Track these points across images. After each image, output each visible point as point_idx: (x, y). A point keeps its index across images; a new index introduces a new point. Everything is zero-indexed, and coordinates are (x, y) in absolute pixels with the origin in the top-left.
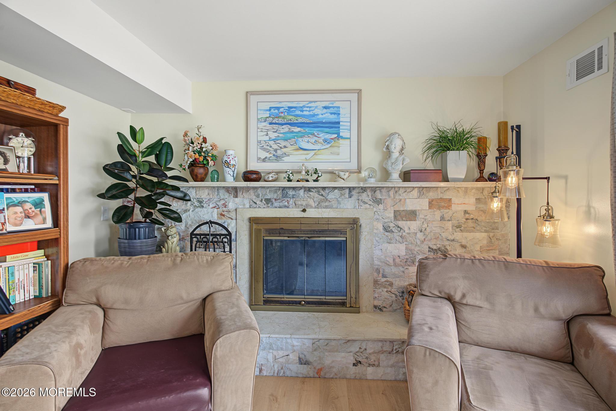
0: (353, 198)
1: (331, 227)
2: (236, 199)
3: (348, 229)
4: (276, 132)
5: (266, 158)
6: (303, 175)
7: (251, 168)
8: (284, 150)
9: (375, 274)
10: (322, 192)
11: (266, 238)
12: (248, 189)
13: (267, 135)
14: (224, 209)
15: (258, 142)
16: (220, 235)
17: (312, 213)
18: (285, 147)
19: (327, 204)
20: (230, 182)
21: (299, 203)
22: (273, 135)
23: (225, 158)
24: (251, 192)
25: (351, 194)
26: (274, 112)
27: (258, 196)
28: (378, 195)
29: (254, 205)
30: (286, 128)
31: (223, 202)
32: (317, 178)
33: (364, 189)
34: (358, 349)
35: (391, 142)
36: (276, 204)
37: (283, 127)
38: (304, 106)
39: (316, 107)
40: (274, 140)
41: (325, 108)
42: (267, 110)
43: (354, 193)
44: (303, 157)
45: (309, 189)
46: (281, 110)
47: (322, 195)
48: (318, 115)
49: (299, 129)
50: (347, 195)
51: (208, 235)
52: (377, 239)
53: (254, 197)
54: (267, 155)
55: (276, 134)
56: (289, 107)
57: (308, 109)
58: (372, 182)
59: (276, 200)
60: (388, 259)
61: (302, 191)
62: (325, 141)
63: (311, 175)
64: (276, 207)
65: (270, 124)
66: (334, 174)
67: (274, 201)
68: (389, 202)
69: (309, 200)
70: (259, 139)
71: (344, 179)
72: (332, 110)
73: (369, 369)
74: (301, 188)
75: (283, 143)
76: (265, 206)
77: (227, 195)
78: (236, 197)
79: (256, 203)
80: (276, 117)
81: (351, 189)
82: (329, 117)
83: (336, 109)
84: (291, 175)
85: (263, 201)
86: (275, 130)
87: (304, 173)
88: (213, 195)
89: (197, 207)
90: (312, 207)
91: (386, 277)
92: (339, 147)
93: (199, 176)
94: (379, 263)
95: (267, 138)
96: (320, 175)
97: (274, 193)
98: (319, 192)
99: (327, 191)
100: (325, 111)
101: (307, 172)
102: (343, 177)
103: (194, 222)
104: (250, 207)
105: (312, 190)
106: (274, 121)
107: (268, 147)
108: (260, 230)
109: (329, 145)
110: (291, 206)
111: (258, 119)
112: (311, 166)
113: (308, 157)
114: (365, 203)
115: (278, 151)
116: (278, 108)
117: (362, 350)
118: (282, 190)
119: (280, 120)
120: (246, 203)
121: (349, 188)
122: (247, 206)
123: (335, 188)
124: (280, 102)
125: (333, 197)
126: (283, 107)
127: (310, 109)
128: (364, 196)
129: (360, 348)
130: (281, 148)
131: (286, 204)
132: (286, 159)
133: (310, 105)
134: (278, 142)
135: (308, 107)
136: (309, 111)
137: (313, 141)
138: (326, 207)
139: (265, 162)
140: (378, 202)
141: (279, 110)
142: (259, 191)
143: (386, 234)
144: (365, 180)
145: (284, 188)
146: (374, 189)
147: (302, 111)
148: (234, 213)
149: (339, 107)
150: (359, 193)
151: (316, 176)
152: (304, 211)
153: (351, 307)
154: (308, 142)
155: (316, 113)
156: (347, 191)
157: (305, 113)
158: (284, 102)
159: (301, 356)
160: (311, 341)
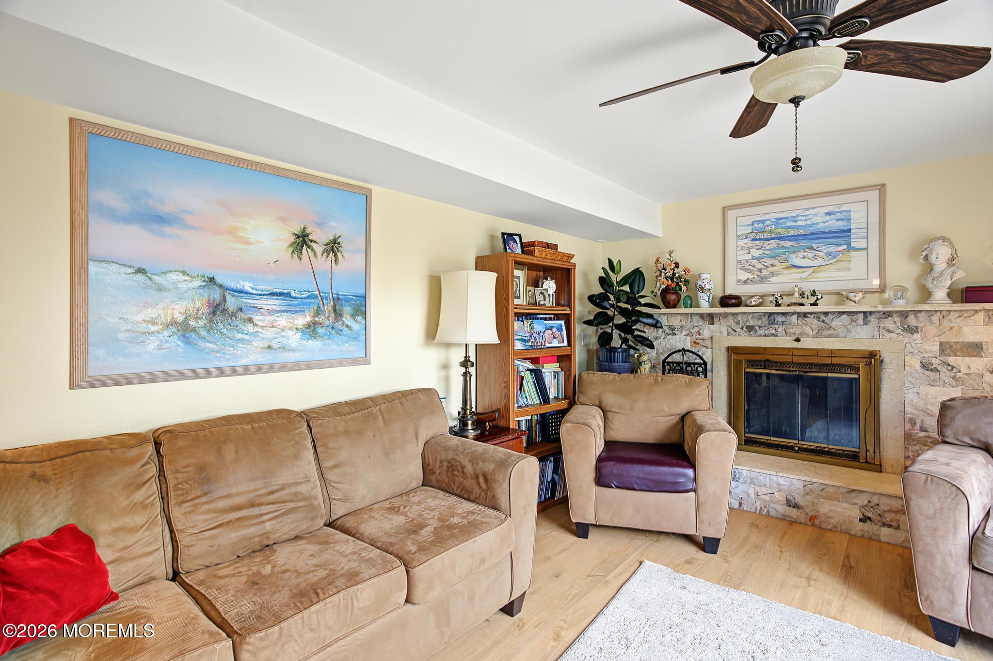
0: (870, 326)
1: (836, 361)
2: (712, 326)
3: (861, 365)
4: (760, 249)
5: (748, 279)
6: (796, 298)
7: (730, 291)
8: (772, 269)
9: (908, 426)
10: (823, 318)
11: (747, 370)
12: (726, 315)
13: (749, 253)
14: (698, 337)
15: (737, 262)
16: (695, 364)
17: (808, 343)
18: (772, 265)
19: (830, 332)
20: (705, 307)
21: (791, 331)
22: (756, 253)
23: (700, 283)
24: (730, 318)
25: (868, 320)
26: (758, 226)
27: (738, 323)
28: (912, 321)
29: (734, 333)
30: (773, 244)
31: (696, 329)
32: (816, 301)
33: (888, 314)
34: (866, 503)
35: (931, 251)
36: (761, 332)
37: (770, 242)
38: (798, 216)
39: (815, 215)
40: (759, 259)
41: (828, 214)
42: (749, 225)
43: (871, 318)
44: (798, 276)
45: (805, 315)
46: (767, 223)
47: (823, 322)
48: (817, 224)
49: (791, 243)
50: (861, 322)
51: (682, 363)
52: (910, 379)
53: (734, 324)
54: (750, 276)
55: (761, 252)
56: (777, 219)
57: (804, 218)
58: (900, 305)
59: (760, 327)
60: (929, 407)
61: (795, 316)
62: (829, 254)
63: (808, 298)
64: (760, 336)
65: (753, 240)
66: (841, 296)
67: (757, 328)
68: (931, 330)
69: (804, 327)
70: (739, 259)
71: (855, 302)
72: (839, 216)
73: (883, 529)
74: (794, 313)
75: (769, 262)
76: (746, 334)
77: (701, 322)
78: (712, 324)
79: (735, 331)
80: (760, 232)
81: (866, 314)
82: (833, 224)
83: (844, 214)
84: (779, 298)
85: (744, 329)
86: (760, 247)
87: (797, 295)
88: (686, 322)
89: (669, 334)
90: (808, 336)
91: (927, 431)
92: (850, 261)
93: (672, 303)
94: (914, 411)
95: (749, 257)
96: (820, 297)
97: (758, 320)
98: (818, 318)
99: (831, 316)
100: (828, 217)
101: (802, 295)
102: (853, 299)
103: (666, 350)
104: (728, 335)
105: (809, 316)
106: (758, 237)
107: (751, 268)
108: (741, 361)
109: (835, 260)
110: (779, 335)
111: (738, 236)
112: (807, 287)
113: (804, 275)
114: (889, 331)
115: (763, 271)
116: (763, 222)
117: (872, 504)
118: (769, 317)
119: (765, 235)
120: (723, 330)
121: (865, 313)
122: (725, 334)
123: (843, 313)
124: (765, 214)
125: (840, 324)
126: (769, 220)
127: (807, 218)
128: (888, 323)
129: (869, 502)
130: (767, 267)
131: (774, 331)
132: (773, 279)
133: (806, 213)
134: (762, 260)
135: (803, 216)
136: (806, 220)
137: (812, 255)
138: (830, 336)
139: (746, 284)
140: (913, 330)
141: (764, 224)
142: (739, 318)
143: (927, 373)
144: (889, 302)
145: (771, 314)
146: (904, 315)
147: (796, 221)
148: (710, 341)
149: (850, 211)
150: (879, 319)
151: (815, 298)
152: (798, 340)
153: (866, 462)
154: (804, 257)
155: (815, 222)
156: (861, 316)
157: (799, 223)
158: (771, 213)
159: (789, 497)
160: (802, 483)
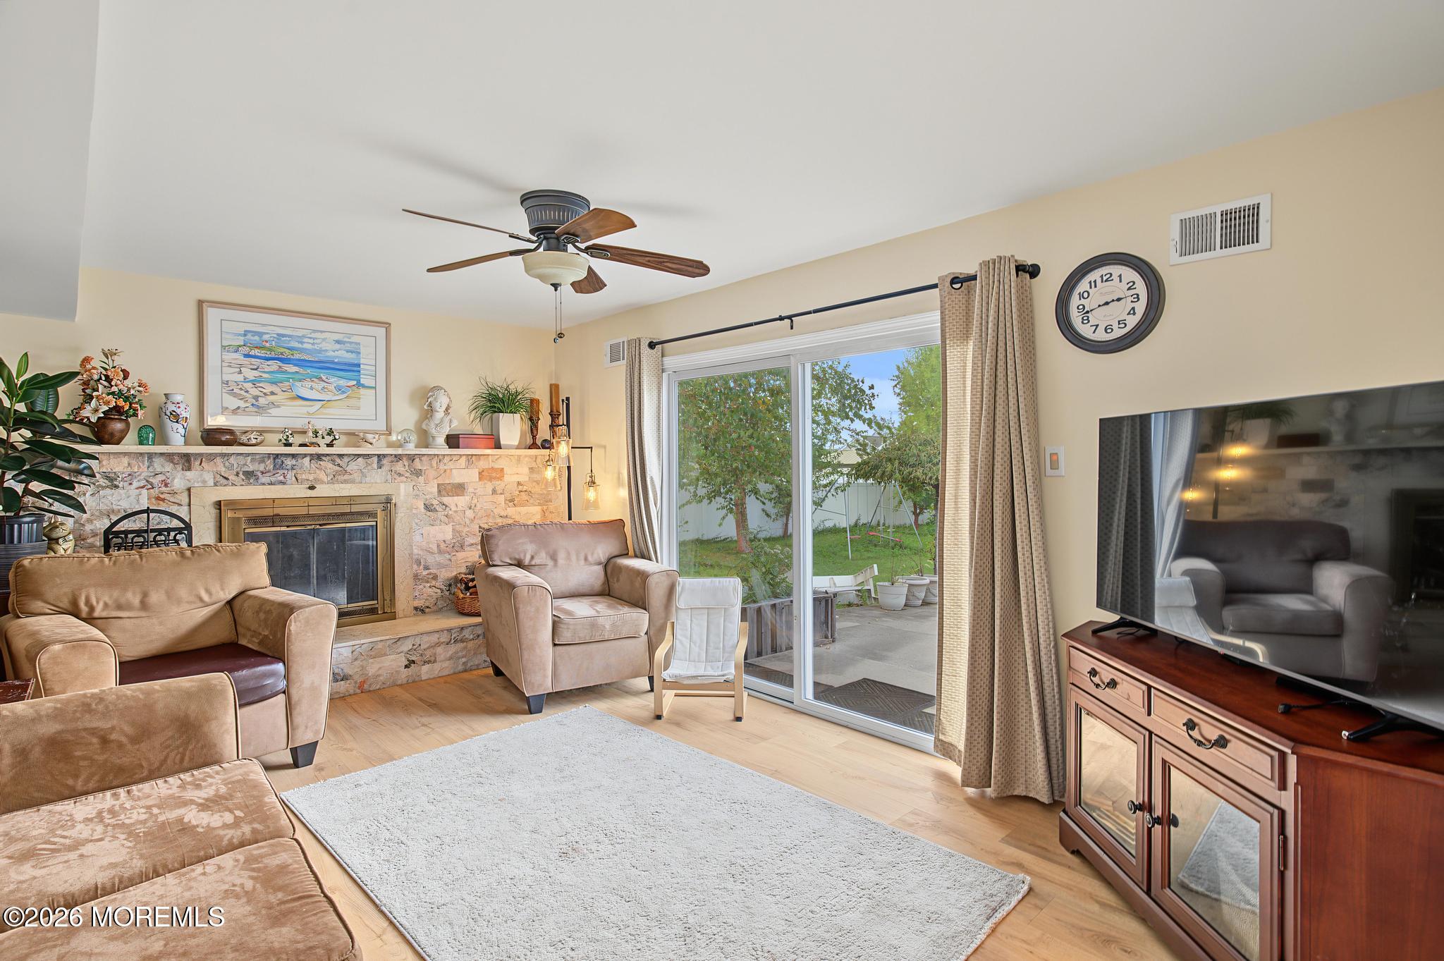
0: (385, 469)
1: (355, 509)
2: (188, 473)
3: (379, 511)
4: (256, 369)
5: (239, 408)
6: (309, 438)
7: (216, 420)
8: (272, 398)
9: (415, 567)
10: (338, 461)
11: (247, 531)
12: (211, 457)
13: (240, 372)
14: (164, 489)
15: (223, 383)
16: (169, 530)
17: (323, 490)
18: (272, 393)
19: (346, 477)
21: (304, 476)
22: (251, 375)
24: (218, 460)
25: (382, 463)
26: (252, 338)
27: (230, 468)
28: (418, 464)
29: (225, 482)
30: (274, 365)
31: (161, 477)
32: (332, 441)
33: (398, 457)
35: (434, 398)
36: (264, 479)
37: (269, 363)
38: (304, 336)
39: (324, 340)
40: (254, 382)
41: (338, 342)
42: (240, 335)
43: (385, 461)
44: (305, 410)
45: (319, 457)
46: (266, 337)
47: (339, 465)
48: (327, 350)
49: (295, 369)
50: (375, 466)
51: (146, 531)
52: (416, 521)
53: (224, 469)
54: (242, 404)
55: (256, 373)
56: (278, 334)
57: (311, 341)
58: (409, 448)
59: (263, 473)
60: (431, 545)
61: (308, 459)
62: (339, 388)
63: (323, 438)
64: (264, 484)
65: (247, 356)
66: (355, 437)
67: (259, 474)
68: (432, 473)
69: (318, 471)
70: (226, 378)
71: (370, 444)
72: (348, 346)
74: (305, 455)
75: (269, 388)
76: (244, 483)
77: (169, 467)
78: (189, 469)
79: (227, 479)
80: (256, 347)
81: (380, 457)
82: (343, 355)
83: (353, 345)
84: (290, 436)
85: (241, 475)
86: (256, 367)
87: (311, 434)
88: (139, 467)
89: (104, 488)
90: (323, 482)
91: (429, 569)
92: (359, 398)
93: (118, 435)
94: (420, 552)
95: (240, 378)
96: (337, 437)
97: (259, 464)
98: (333, 461)
99: (346, 459)
100: (338, 346)
101: (316, 433)
102: (371, 441)
103: (97, 514)
104: (215, 485)
105: (324, 458)
106: (252, 353)
107: (242, 392)
108: (239, 519)
109: (345, 395)
110: (289, 482)
111: (223, 347)
112: (322, 425)
113: (312, 410)
114: (400, 475)
115: (260, 399)
116: (260, 334)
118: (274, 459)
119: (263, 352)
120: (207, 479)
121: (379, 456)
122: (211, 483)
123: (359, 456)
124: (264, 325)
125: (356, 467)
126: (268, 333)
127: (315, 341)
128: (399, 467)
130: (265, 394)
131: (282, 478)
132: (274, 411)
133: (313, 335)
134: (260, 385)
135: (310, 338)
136: (313, 344)
137: (320, 388)
138: (346, 482)
139: (236, 414)
140: (418, 473)
141: (261, 337)
142: (232, 460)
143: (429, 514)
144: (398, 445)
145: (277, 456)
146: (412, 458)
147: (302, 343)
148: (186, 494)
149: (359, 344)
150: (392, 462)
151: (332, 438)
152: (312, 488)
153: (384, 613)
154: (312, 388)
155: (323, 349)
156: (375, 459)
157: (305, 346)
158: (273, 325)
159: (336, 671)
160: (350, 649)
